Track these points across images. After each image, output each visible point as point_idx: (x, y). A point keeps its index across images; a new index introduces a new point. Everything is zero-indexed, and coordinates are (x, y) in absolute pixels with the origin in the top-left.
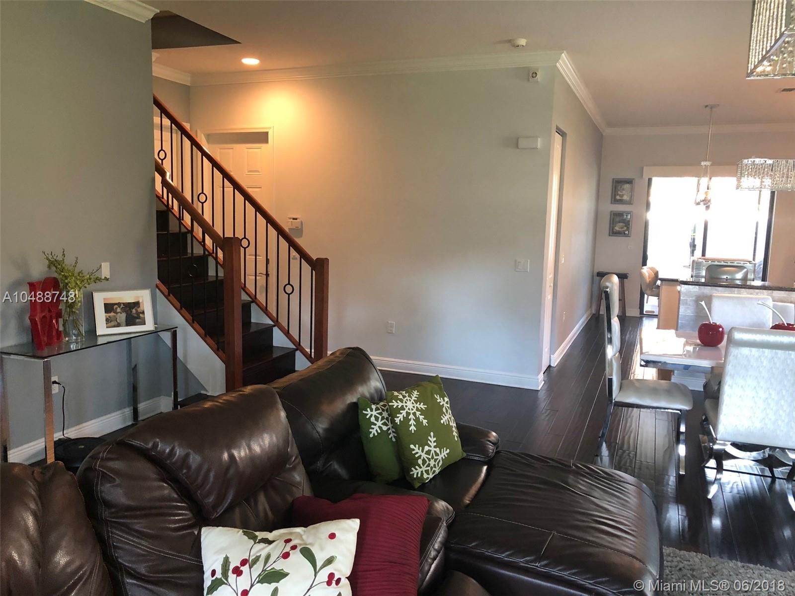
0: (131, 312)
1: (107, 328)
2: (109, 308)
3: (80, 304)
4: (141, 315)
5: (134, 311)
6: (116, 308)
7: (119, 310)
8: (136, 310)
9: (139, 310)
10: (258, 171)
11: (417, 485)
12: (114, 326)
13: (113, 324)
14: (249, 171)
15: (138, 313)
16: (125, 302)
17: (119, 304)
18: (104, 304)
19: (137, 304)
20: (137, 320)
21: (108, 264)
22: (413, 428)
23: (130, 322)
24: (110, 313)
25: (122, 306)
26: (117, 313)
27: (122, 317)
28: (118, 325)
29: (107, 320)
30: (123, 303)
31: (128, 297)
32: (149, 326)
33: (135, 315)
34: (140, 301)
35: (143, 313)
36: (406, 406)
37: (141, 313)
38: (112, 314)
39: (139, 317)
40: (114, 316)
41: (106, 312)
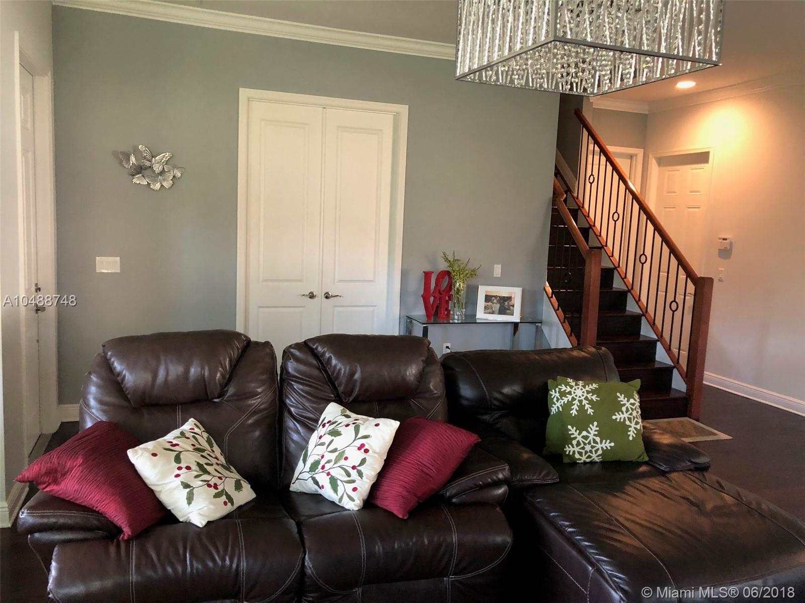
0: (504, 303)
1: (484, 313)
2: (488, 298)
3: (463, 292)
4: (511, 307)
5: (506, 303)
6: (494, 299)
7: (495, 301)
8: (508, 303)
9: (511, 303)
10: (699, 192)
11: (566, 460)
12: (490, 313)
13: (488, 311)
14: (691, 192)
15: (509, 306)
16: (500, 295)
17: (496, 297)
18: (486, 295)
19: (509, 299)
20: (508, 311)
21: (500, 266)
22: (574, 412)
23: (502, 311)
24: (489, 302)
25: (498, 298)
26: (493, 303)
27: (497, 307)
28: (493, 313)
29: (485, 307)
30: (499, 297)
31: (503, 291)
32: (516, 318)
33: (507, 307)
34: (513, 296)
35: (513, 306)
36: (574, 393)
37: (511, 306)
38: (490, 303)
39: (509, 309)
40: (491, 305)
41: (485, 302)
